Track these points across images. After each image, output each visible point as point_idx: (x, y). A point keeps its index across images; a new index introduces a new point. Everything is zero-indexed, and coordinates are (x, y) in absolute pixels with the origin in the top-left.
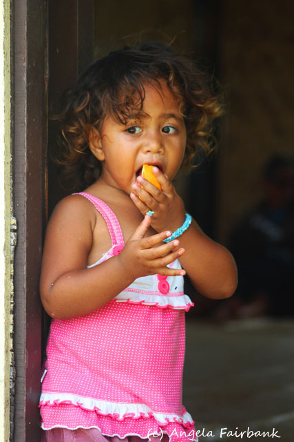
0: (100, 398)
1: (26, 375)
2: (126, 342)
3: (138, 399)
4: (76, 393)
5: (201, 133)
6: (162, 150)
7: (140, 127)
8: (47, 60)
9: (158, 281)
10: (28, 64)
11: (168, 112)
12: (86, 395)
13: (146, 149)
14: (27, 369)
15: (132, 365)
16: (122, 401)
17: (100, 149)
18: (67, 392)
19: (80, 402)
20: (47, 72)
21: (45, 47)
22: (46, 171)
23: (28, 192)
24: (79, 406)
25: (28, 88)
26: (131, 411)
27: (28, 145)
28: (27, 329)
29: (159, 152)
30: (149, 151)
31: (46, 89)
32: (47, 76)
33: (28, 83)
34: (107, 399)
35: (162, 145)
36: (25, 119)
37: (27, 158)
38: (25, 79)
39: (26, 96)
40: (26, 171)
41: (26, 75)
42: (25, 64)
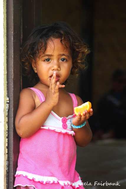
0: (36, 174)
1: (13, 164)
2: (47, 150)
3: (53, 175)
4: (26, 171)
5: (79, 61)
6: (59, 69)
8: (22, 30)
9: (62, 124)
10: (14, 33)
12: (30, 172)
13: (53, 68)
14: (13, 162)
16: (45, 175)
17: (36, 67)
18: (22, 170)
19: (27, 175)
20: (22, 36)
21: (21, 25)
23: (14, 87)
24: (26, 177)
25: (14, 43)
26: (49, 180)
27: (14, 67)
28: (13, 145)
29: (58, 70)
30: (54, 69)
32: (22, 38)
34: (39, 175)
35: (59, 67)
36: (13, 56)
37: (14, 72)
38: (12, 39)
39: (13, 46)
40: (13, 78)
41: (13, 37)
42: (12, 33)
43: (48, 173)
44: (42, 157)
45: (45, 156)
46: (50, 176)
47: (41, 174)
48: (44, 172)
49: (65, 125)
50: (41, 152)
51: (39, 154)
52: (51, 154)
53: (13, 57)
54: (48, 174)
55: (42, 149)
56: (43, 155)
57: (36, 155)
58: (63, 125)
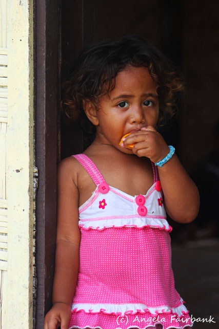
0: (106, 302)
1: (45, 284)
5: (169, 104)
6: (143, 120)
7: (128, 103)
8: (60, 51)
9: (138, 206)
10: (46, 54)
11: (148, 92)
13: (132, 120)
14: (45, 280)
15: (125, 273)
17: (96, 117)
20: (60, 60)
21: (59, 41)
22: (59, 132)
23: (46, 148)
25: (46, 72)
26: (130, 309)
27: (46, 114)
28: (45, 249)
29: (141, 122)
30: (134, 122)
31: (60, 73)
32: (60, 63)
33: (46, 68)
34: (111, 303)
35: (143, 116)
36: (45, 94)
37: (46, 123)
38: (44, 65)
39: (45, 77)
40: (44, 133)
41: (45, 62)
42: (44, 54)
43: (127, 298)
44: (111, 272)
45: (115, 270)
46: (130, 302)
47: (114, 300)
48: (119, 297)
49: (142, 210)
50: (108, 264)
51: (105, 268)
52: (125, 263)
53: (45, 97)
54: (127, 300)
55: (109, 257)
56: (113, 268)
57: (101, 270)
58: (138, 209)
